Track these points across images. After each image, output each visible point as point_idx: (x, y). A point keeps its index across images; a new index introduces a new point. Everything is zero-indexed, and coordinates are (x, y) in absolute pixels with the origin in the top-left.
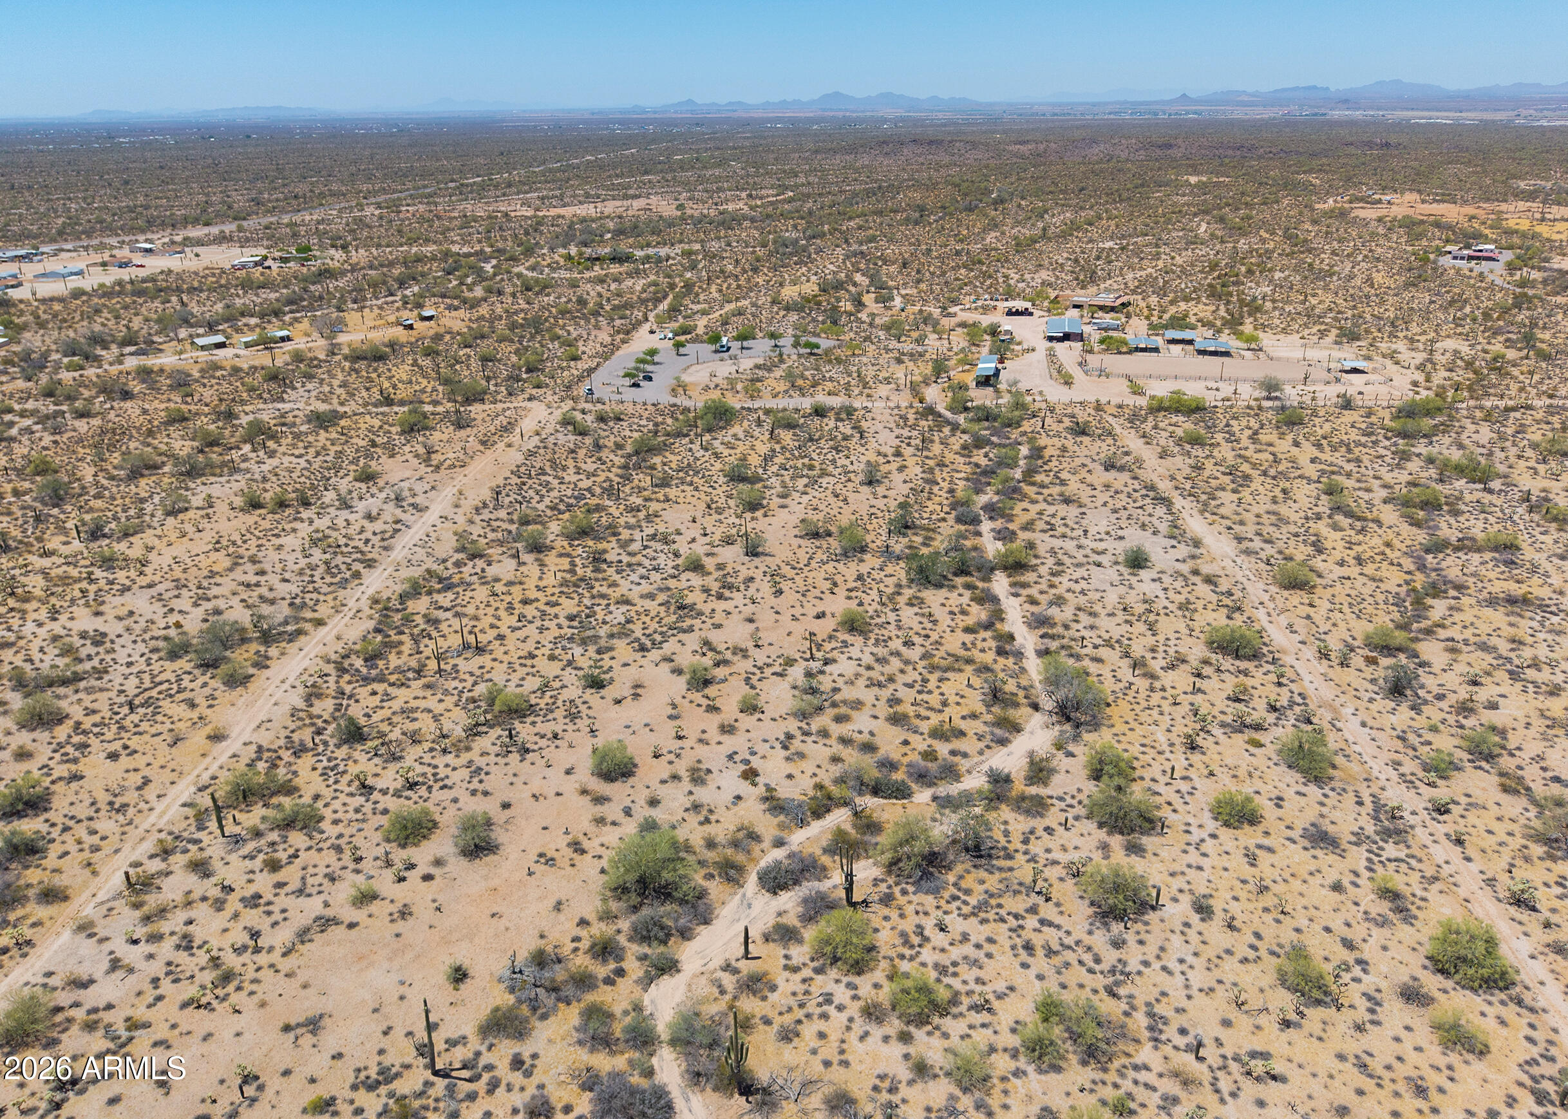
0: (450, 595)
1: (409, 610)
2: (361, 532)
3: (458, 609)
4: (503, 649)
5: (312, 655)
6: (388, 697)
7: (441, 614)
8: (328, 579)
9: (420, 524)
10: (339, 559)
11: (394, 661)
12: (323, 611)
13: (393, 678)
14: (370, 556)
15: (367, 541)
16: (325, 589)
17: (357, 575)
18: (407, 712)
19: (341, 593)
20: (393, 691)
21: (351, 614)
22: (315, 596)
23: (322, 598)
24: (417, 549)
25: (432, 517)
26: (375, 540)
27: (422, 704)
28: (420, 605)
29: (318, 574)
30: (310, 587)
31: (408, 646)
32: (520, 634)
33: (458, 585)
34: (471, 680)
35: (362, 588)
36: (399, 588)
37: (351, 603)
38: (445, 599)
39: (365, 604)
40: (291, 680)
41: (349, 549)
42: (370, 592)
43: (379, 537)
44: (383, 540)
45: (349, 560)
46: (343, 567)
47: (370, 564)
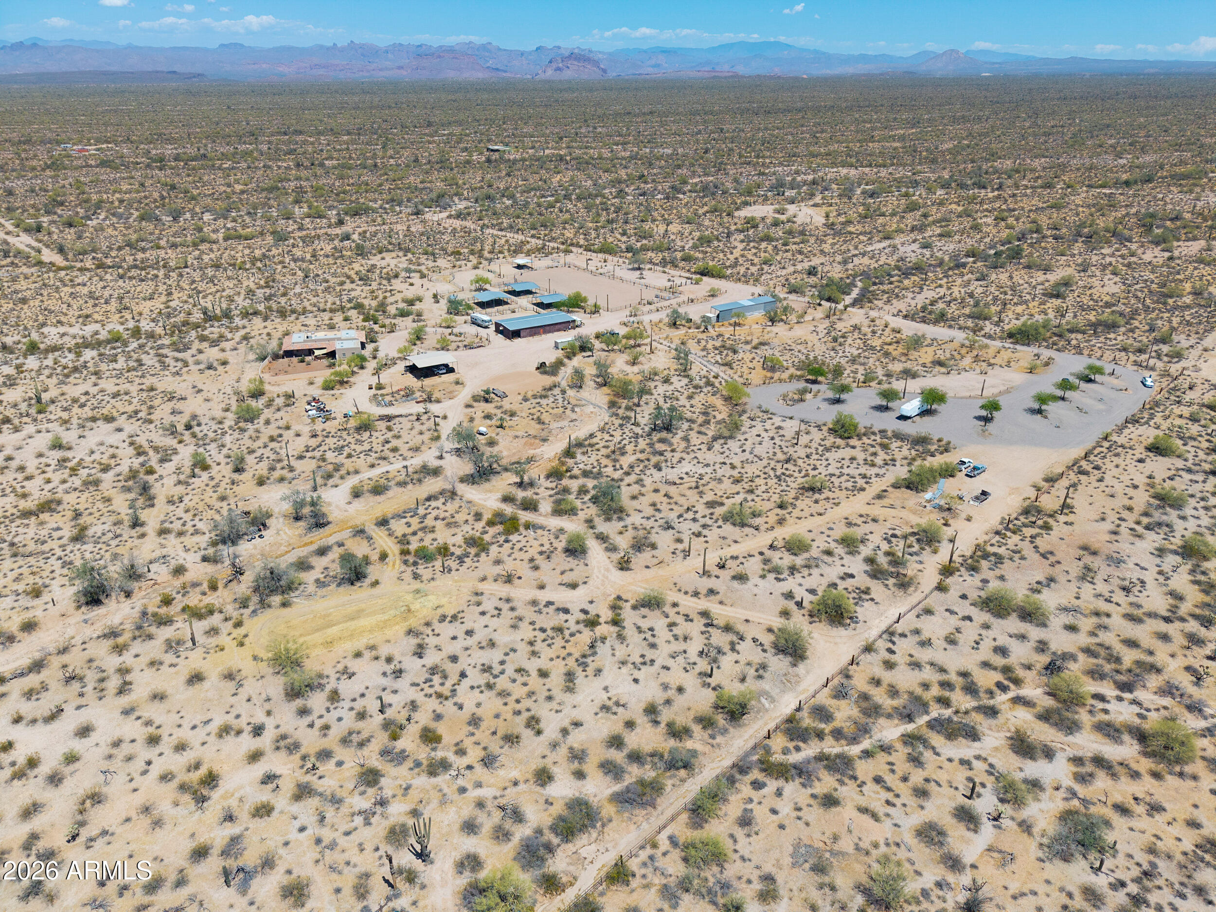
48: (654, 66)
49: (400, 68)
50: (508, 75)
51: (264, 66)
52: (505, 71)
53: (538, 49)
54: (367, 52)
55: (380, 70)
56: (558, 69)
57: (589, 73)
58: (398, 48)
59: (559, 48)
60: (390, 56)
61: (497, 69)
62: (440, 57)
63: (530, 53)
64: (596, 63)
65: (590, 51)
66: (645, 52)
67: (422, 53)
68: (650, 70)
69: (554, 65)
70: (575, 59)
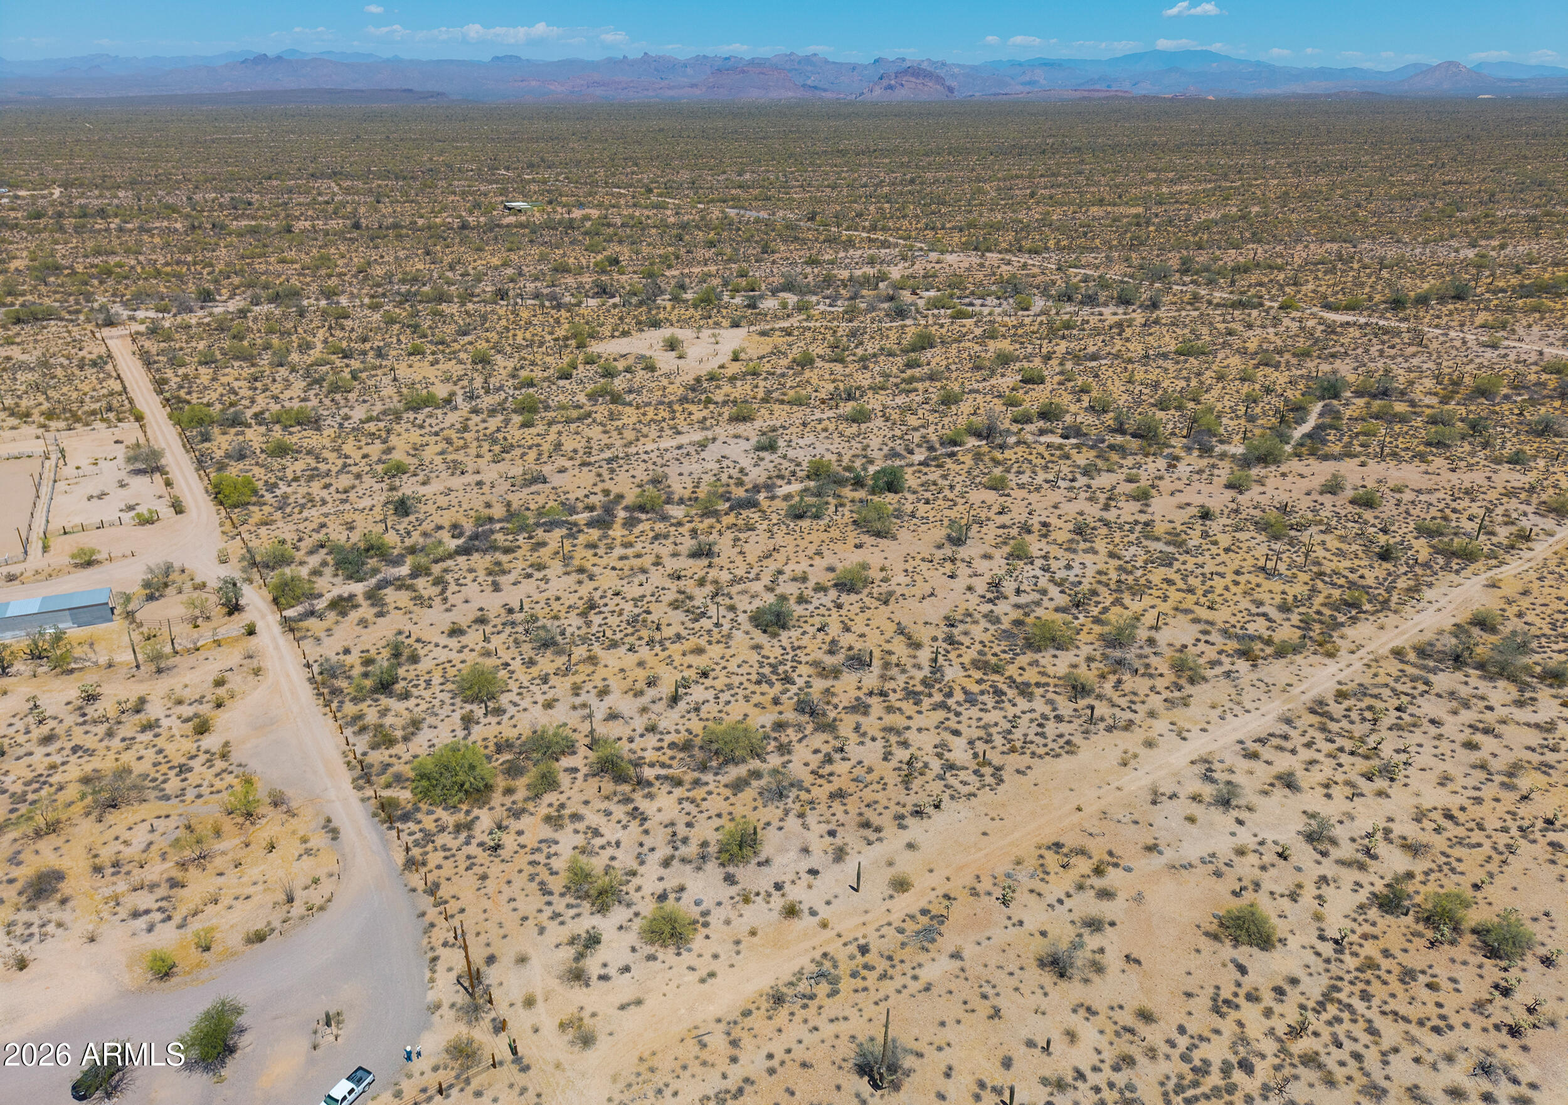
0: (1251, 629)
1: (1299, 633)
2: (1312, 762)
3: (1254, 610)
4: (1244, 564)
5: (1410, 623)
6: (1352, 571)
7: (1274, 613)
8: (1379, 705)
9: (1221, 743)
10: (1359, 729)
11: (1336, 593)
12: (1393, 666)
13: (1342, 581)
14: (1315, 719)
15: (1308, 745)
16: (1385, 693)
17: (1341, 695)
18: (1341, 553)
19: (1367, 680)
20: (1346, 573)
21: (1362, 653)
22: (1400, 687)
23: (1390, 681)
24: (1248, 705)
25: (1198, 745)
26: (1297, 740)
27: (1328, 555)
28: (1287, 632)
29: (1391, 718)
30: (1405, 699)
31: (1319, 600)
32: (1221, 569)
33: (1237, 636)
34: (1284, 556)
35: (1341, 677)
36: (1298, 659)
37: (1358, 666)
38: (1258, 626)
39: (1344, 656)
40: (1432, 609)
41: (1340, 742)
42: (1332, 666)
43: (1289, 745)
44: (1286, 737)
45: (1344, 723)
46: (1354, 715)
47: (1318, 708)
48: (1024, 84)
49: (693, 86)
50: (828, 95)
51: (534, 83)
52: (825, 90)
53: (876, 61)
54: (662, 66)
55: (670, 88)
56: (890, 87)
57: (930, 92)
58: (701, 61)
59: (904, 60)
60: (689, 71)
61: (815, 88)
62: (743, 72)
63: (865, 67)
64: (939, 80)
65: (944, 64)
66: (1020, 64)
67: (728, 67)
68: (1020, 88)
69: (885, 82)
70: (913, 75)
